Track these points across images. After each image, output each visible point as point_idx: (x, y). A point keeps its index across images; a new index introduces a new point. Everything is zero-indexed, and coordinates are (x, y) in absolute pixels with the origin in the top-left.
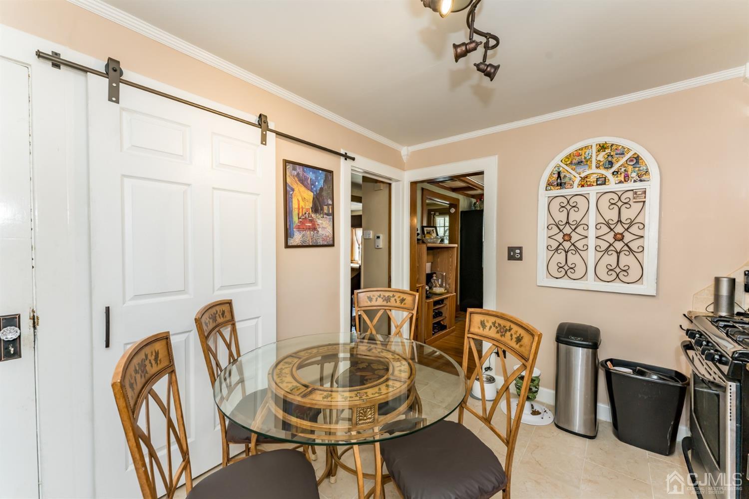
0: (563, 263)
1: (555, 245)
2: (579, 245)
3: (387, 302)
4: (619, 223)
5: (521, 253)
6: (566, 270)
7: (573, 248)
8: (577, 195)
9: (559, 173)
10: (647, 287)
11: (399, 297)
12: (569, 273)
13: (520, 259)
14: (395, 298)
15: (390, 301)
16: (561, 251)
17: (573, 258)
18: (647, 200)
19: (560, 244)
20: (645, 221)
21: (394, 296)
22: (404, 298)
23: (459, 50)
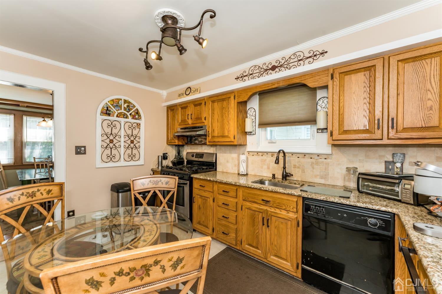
0: (110, 154)
1: (105, 145)
2: (117, 145)
3: (33, 197)
4: (132, 136)
5: (85, 150)
6: (111, 158)
7: (114, 146)
8: (115, 121)
9: (107, 108)
10: (141, 162)
11: (45, 190)
12: (112, 159)
13: (85, 153)
14: (41, 191)
15: (35, 196)
16: (108, 148)
17: (114, 152)
18: (141, 127)
19: (108, 145)
20: (140, 135)
21: (38, 190)
22: (51, 189)
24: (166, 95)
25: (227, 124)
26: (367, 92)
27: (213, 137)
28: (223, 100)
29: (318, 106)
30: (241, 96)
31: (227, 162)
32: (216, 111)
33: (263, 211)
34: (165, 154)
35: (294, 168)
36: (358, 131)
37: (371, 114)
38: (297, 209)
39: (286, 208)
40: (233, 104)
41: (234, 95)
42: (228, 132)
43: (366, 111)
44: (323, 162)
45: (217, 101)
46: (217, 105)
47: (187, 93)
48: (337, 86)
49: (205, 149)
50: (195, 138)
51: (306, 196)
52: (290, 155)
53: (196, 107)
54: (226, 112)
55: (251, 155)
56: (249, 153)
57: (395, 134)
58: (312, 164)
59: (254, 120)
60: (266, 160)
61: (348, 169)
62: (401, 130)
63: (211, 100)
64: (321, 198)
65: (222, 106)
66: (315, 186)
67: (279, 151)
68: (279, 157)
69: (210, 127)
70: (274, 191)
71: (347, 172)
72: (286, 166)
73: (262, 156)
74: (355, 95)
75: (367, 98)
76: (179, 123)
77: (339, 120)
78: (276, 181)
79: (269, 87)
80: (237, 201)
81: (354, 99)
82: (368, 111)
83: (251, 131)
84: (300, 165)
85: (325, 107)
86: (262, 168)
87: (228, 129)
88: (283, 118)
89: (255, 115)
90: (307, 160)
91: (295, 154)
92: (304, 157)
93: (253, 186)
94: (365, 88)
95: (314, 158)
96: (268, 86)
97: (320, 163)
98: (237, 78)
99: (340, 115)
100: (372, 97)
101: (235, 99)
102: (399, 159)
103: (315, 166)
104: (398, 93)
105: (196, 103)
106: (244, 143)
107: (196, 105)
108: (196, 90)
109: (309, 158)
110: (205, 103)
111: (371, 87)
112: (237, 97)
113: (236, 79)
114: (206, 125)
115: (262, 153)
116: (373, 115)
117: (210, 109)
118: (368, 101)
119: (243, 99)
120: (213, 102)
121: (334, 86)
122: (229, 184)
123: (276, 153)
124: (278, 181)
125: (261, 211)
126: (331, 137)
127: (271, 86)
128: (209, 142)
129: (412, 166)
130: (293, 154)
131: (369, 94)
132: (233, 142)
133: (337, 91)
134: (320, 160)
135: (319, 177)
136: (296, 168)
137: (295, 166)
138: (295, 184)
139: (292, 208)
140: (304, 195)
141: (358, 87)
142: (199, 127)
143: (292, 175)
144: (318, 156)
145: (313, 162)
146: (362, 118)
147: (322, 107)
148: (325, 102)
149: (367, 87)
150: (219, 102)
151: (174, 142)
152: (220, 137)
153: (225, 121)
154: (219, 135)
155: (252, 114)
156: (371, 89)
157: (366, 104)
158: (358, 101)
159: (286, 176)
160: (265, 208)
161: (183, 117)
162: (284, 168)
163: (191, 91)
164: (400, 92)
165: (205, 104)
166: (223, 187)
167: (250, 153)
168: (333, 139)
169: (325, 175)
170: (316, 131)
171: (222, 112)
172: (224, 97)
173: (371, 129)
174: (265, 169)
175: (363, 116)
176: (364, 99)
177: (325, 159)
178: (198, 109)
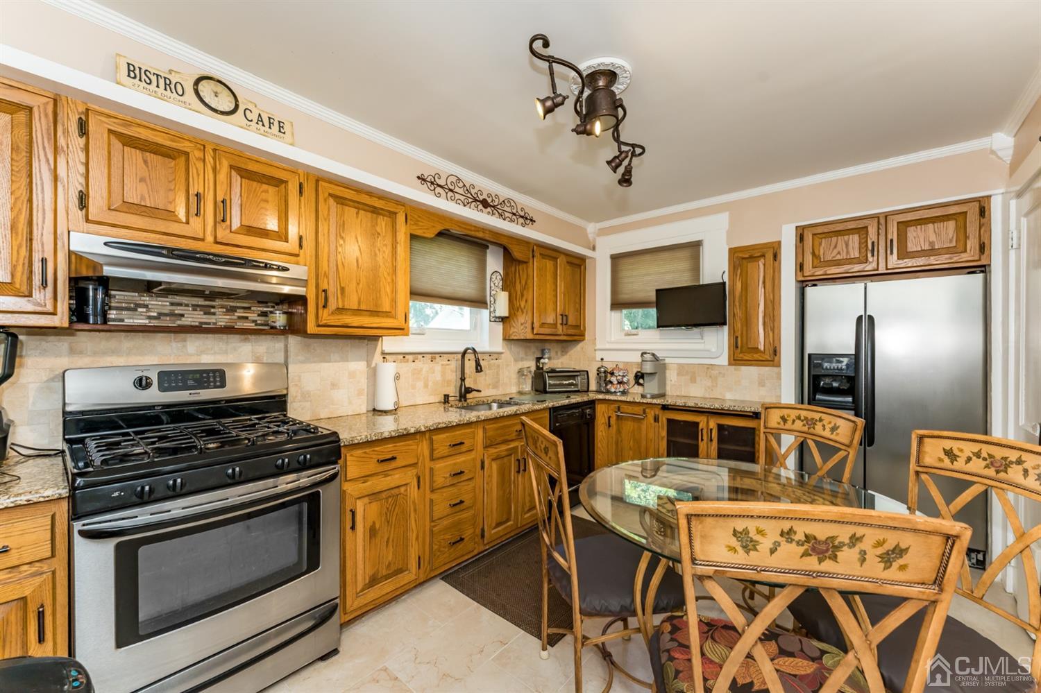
23: (613, 164)
27: (340, 310)
28: (373, 209)
32: (353, 235)
40: (403, 231)
41: (405, 211)
42: (391, 301)
45: (352, 204)
46: (357, 218)
56: (384, 358)
63: (331, 191)
65: (373, 227)
69: (326, 276)
73: (414, 361)
85: (498, 286)
86: (414, 387)
95: (486, 359)
98: (422, 179)
101: (406, 222)
108: (275, 123)
110: (301, 186)
112: (411, 219)
113: (419, 178)
114: (302, 263)
115: (414, 356)
117: (325, 219)
120: (339, 200)
142: (267, 264)
144: (490, 356)
147: (495, 284)
148: (498, 278)
150: (361, 209)
162: (463, 379)
163: (237, 105)
165: (300, 193)
166: (447, 437)
167: (386, 356)
177: (497, 359)
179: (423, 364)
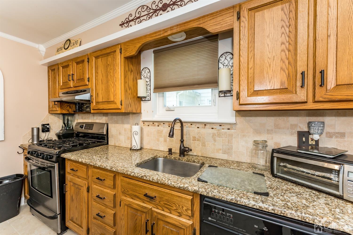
24: (45, 51)
25: (113, 85)
26: (285, 33)
27: (97, 103)
28: (108, 54)
29: (220, 64)
30: (128, 49)
31: (120, 133)
32: (100, 70)
33: (147, 210)
34: (45, 126)
35: (193, 140)
36: (273, 91)
37: (292, 66)
38: (192, 211)
39: (177, 209)
40: (119, 59)
41: (120, 48)
42: (114, 96)
43: (284, 62)
44: (226, 133)
45: (101, 57)
46: (101, 61)
47: (66, 47)
48: (245, 27)
49: (97, 119)
50: (87, 105)
51: (205, 194)
52: (189, 124)
53: (79, 65)
54: (111, 71)
55: (147, 126)
57: (325, 94)
58: (213, 135)
59: (149, 83)
60: (162, 131)
61: (256, 143)
62: (331, 88)
63: (94, 56)
64: (228, 198)
65: (107, 63)
66: (217, 167)
67: (175, 120)
68: (173, 129)
69: (93, 90)
70: (159, 182)
71: (254, 146)
72: (185, 138)
73: (158, 126)
74: (270, 39)
75: (286, 43)
76: (60, 86)
77: (248, 77)
78: (172, 158)
79: (160, 35)
80: (115, 193)
81: (268, 45)
82: (287, 62)
83: (145, 96)
84: (200, 137)
85: (228, 65)
86: (158, 140)
87: (114, 93)
88: (180, 80)
89: (150, 77)
90: (208, 130)
91: (195, 124)
92: (204, 128)
93: (133, 174)
94: (283, 28)
95: (215, 129)
96: (159, 33)
97: (223, 135)
98: (122, 25)
99: (249, 69)
100: (292, 41)
101: (121, 53)
102: (318, 130)
103: (217, 139)
104: (329, 34)
105: (79, 60)
106: (136, 111)
107: (78, 63)
108: (76, 42)
109: (210, 129)
110: (88, 59)
111: (290, 26)
112: (124, 50)
113: (120, 25)
114: (89, 87)
115: (159, 123)
116: (293, 67)
117: (93, 68)
118: (288, 47)
119: (130, 53)
120: (97, 57)
121: (241, 28)
122: (103, 168)
123: (171, 122)
124: (175, 158)
125: (145, 210)
126: (237, 100)
127: (163, 33)
128: (93, 110)
129: (330, 138)
130: (192, 123)
131: (289, 37)
132: (119, 109)
133: (245, 35)
134: (223, 130)
135: (221, 151)
136: (196, 141)
137: (194, 139)
138: (194, 162)
139: (186, 210)
140: (202, 192)
141: (274, 28)
142: (81, 90)
143: (191, 150)
144: (220, 126)
145: (214, 133)
146: (279, 71)
147: (224, 64)
148: (228, 58)
149: (285, 27)
150: (102, 57)
151: (56, 110)
152: (106, 103)
153: (111, 82)
154: (104, 101)
155: (147, 76)
156: (291, 30)
157: (285, 51)
158: (273, 48)
159: (184, 151)
160: (149, 206)
161: (64, 78)
162: (182, 141)
163: (70, 44)
164: (331, 33)
165: (88, 62)
167: (145, 123)
168: (241, 103)
169: (229, 149)
170: (217, 95)
171: (107, 71)
172: (108, 51)
173: (291, 88)
174: (162, 142)
175: (280, 69)
176: (281, 44)
177: (229, 129)
178: (81, 68)
179: (163, 128)
